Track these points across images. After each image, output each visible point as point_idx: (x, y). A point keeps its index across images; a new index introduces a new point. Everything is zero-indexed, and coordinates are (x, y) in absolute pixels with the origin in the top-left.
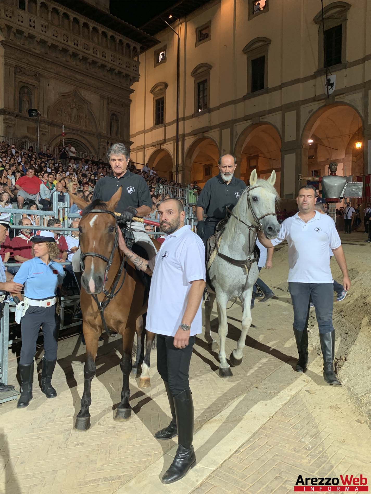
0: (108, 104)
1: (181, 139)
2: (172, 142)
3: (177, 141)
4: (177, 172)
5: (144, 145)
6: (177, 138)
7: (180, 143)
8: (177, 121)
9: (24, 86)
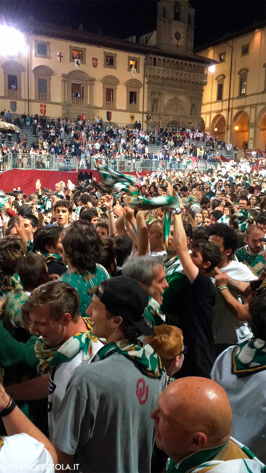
1: (230, 110)
2: (226, 111)
3: (229, 111)
4: (228, 129)
5: (211, 111)
6: (228, 110)
7: (230, 113)
8: (229, 99)
9: (155, 100)
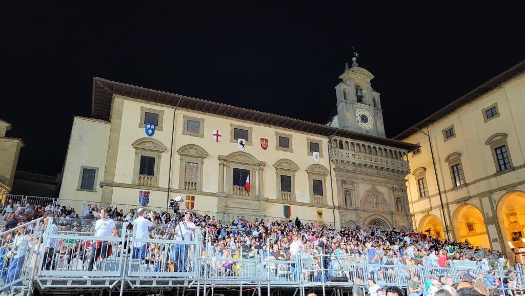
0: (393, 191)
1: (445, 207)
2: (438, 209)
4: (447, 232)
5: (414, 213)
6: (442, 206)
7: (446, 210)
8: (440, 194)
9: (347, 191)
